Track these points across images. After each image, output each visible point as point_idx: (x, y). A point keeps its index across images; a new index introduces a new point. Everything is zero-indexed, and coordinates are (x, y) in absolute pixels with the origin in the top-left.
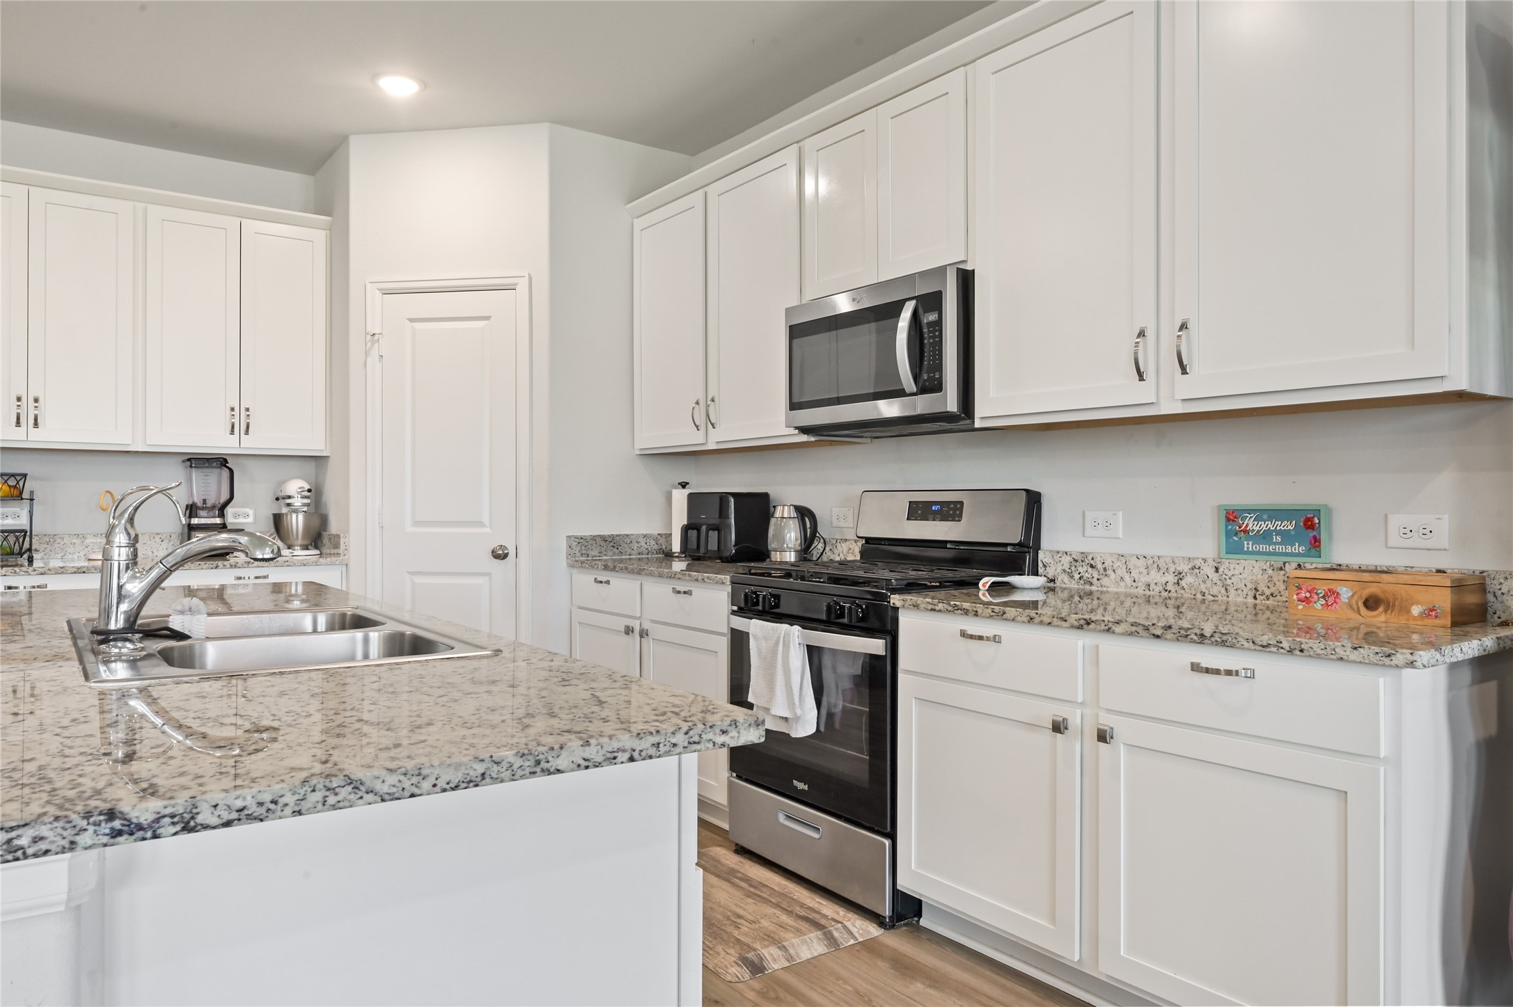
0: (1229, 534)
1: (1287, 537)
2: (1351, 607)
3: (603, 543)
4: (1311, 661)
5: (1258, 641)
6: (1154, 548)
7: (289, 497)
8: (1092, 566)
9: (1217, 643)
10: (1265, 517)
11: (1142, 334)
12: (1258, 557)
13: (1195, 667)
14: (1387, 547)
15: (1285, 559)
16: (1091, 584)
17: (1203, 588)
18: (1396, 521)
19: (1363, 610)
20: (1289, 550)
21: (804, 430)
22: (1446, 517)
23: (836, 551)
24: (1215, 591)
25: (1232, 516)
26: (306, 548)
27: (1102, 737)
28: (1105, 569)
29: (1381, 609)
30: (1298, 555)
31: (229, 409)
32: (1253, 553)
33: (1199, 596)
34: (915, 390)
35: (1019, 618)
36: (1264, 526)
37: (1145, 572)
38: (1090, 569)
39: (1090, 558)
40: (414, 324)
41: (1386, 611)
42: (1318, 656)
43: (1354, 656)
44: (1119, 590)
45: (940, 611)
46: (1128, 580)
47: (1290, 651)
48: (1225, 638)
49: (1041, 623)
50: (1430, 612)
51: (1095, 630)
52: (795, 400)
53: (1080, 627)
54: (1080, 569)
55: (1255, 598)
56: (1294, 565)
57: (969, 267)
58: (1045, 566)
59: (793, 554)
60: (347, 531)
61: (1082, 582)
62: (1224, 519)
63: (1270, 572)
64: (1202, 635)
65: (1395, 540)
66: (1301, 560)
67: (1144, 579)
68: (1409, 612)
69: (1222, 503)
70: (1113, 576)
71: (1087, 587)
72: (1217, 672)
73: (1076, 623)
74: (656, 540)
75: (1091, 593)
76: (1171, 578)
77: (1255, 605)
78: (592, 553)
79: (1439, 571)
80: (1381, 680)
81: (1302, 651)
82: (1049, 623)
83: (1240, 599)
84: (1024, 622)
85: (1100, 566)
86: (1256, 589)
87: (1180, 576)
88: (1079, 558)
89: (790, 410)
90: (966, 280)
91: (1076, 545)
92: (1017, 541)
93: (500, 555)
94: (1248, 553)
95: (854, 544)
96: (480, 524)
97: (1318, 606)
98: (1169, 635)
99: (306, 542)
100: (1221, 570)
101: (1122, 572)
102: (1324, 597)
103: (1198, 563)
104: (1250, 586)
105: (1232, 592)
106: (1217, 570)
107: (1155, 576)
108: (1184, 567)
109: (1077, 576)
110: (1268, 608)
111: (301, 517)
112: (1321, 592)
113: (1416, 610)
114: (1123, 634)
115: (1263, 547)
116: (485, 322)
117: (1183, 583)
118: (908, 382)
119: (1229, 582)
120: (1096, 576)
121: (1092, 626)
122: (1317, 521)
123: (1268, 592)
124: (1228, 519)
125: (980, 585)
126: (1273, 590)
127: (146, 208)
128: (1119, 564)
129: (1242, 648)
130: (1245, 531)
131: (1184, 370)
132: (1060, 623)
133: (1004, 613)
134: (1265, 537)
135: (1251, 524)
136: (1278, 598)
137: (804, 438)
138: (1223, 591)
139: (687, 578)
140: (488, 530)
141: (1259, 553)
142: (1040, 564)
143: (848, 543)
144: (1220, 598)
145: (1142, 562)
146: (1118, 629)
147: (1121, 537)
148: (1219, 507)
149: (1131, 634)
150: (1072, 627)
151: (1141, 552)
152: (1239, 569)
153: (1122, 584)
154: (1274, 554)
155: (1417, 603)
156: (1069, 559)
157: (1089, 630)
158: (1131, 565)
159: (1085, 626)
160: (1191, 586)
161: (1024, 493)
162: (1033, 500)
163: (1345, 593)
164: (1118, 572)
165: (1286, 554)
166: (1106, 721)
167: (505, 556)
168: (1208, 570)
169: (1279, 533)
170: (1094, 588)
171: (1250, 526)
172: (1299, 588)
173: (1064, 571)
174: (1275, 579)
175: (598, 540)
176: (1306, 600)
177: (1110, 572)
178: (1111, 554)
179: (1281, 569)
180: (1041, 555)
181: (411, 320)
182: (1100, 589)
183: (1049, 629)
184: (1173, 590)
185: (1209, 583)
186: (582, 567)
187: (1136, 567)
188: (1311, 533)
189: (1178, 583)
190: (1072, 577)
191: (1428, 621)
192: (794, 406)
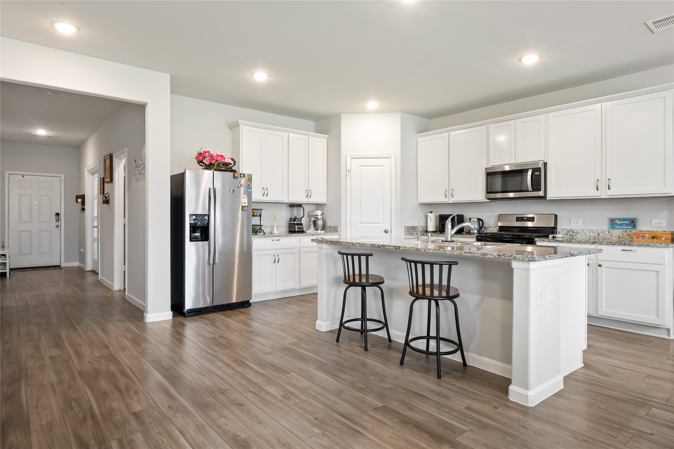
0: (611, 224)
1: (627, 225)
2: (649, 239)
3: (412, 228)
4: (650, 247)
5: (638, 244)
6: (591, 228)
7: (317, 216)
8: (573, 232)
9: (629, 245)
10: (621, 220)
11: (598, 180)
12: (620, 229)
13: (623, 250)
14: (651, 227)
15: (627, 230)
16: (573, 236)
17: (605, 236)
18: (654, 221)
19: (651, 239)
20: (627, 227)
21: (489, 199)
22: (665, 220)
23: (488, 230)
24: (608, 237)
25: (612, 221)
26: (322, 230)
27: (600, 266)
28: (577, 233)
29: (655, 239)
30: (630, 229)
31: (306, 191)
32: (618, 228)
33: (604, 238)
34: (532, 190)
35: (575, 242)
36: (621, 222)
37: (589, 233)
38: (573, 233)
39: (573, 230)
40: (360, 167)
41: (656, 239)
42: (652, 246)
43: (660, 246)
44: (581, 238)
45: (551, 242)
46: (584, 235)
47: (646, 246)
48: (630, 244)
49: (582, 243)
50: (667, 239)
51: (597, 244)
52: (488, 191)
53: (593, 243)
54: (570, 233)
55: (619, 238)
56: (629, 231)
57: (545, 162)
58: (559, 232)
59: (476, 231)
60: (340, 225)
61: (570, 236)
62: (610, 221)
63: (623, 232)
64: (625, 244)
65: (653, 225)
66: (631, 230)
67: (589, 235)
68: (662, 239)
69: (609, 217)
70: (579, 234)
71: (572, 237)
72: (628, 250)
73: (592, 243)
74: (423, 228)
75: (573, 238)
76: (596, 234)
77: (619, 240)
78: (410, 231)
79: (664, 231)
80: (666, 250)
81: (649, 245)
82: (584, 243)
83: (615, 239)
84: (577, 243)
85: (576, 232)
86: (619, 236)
87: (599, 234)
88: (570, 230)
89: (487, 193)
90: (545, 164)
91: (568, 227)
92: (553, 226)
93: (386, 232)
94: (617, 228)
95: (495, 228)
96: (380, 223)
97: (640, 239)
98: (617, 244)
99: (322, 229)
100: (610, 232)
101: (582, 233)
102: (642, 237)
103: (604, 231)
104: (618, 236)
105: (613, 237)
106: (609, 232)
107: (592, 234)
108: (600, 232)
109: (569, 235)
110: (622, 240)
111: (321, 221)
112: (641, 236)
113: (663, 239)
114: (605, 244)
115: (621, 227)
116: (381, 167)
117: (600, 235)
118: (530, 188)
119: (612, 235)
120: (575, 234)
121: (596, 243)
122: (635, 221)
123: (622, 237)
124: (611, 221)
125: (550, 236)
126: (624, 236)
127: (289, 135)
128: (581, 231)
129: (635, 246)
130: (616, 224)
131: (609, 189)
132: (587, 243)
133: (571, 241)
134: (622, 225)
135: (618, 222)
136: (625, 238)
137: (488, 201)
138: (611, 237)
139: (459, 237)
140: (382, 225)
141: (620, 228)
142: (558, 232)
143: (492, 228)
144: (610, 238)
145: (588, 231)
146: (603, 243)
147: (581, 225)
148: (609, 218)
149: (607, 244)
150: (591, 243)
151: (588, 229)
152: (615, 232)
153: (582, 236)
154: (624, 228)
155: (664, 237)
156: (566, 231)
157: (596, 244)
158: (585, 232)
159: (594, 243)
160: (602, 236)
161: (554, 215)
162: (556, 216)
163: (647, 236)
164: (581, 233)
165: (627, 229)
166: (600, 263)
167: (387, 232)
168: (607, 233)
169: (624, 224)
170: (574, 237)
171: (617, 223)
172: (636, 235)
173: (565, 233)
174: (624, 234)
175: (411, 227)
176: (638, 237)
177: (579, 233)
178: (579, 229)
179: (626, 232)
180: (558, 230)
181: (359, 166)
182: (576, 237)
183: (584, 244)
184: (597, 237)
185: (607, 235)
186: (411, 235)
187: (586, 232)
188: (633, 224)
189: (598, 235)
190: (568, 235)
191: (666, 241)
192: (488, 193)
